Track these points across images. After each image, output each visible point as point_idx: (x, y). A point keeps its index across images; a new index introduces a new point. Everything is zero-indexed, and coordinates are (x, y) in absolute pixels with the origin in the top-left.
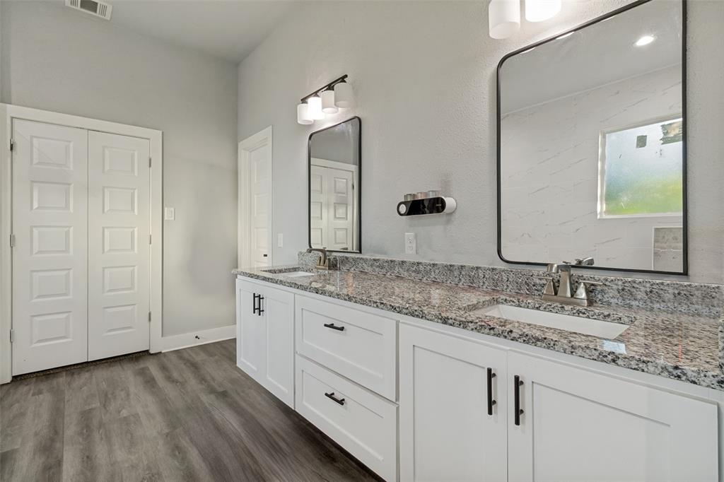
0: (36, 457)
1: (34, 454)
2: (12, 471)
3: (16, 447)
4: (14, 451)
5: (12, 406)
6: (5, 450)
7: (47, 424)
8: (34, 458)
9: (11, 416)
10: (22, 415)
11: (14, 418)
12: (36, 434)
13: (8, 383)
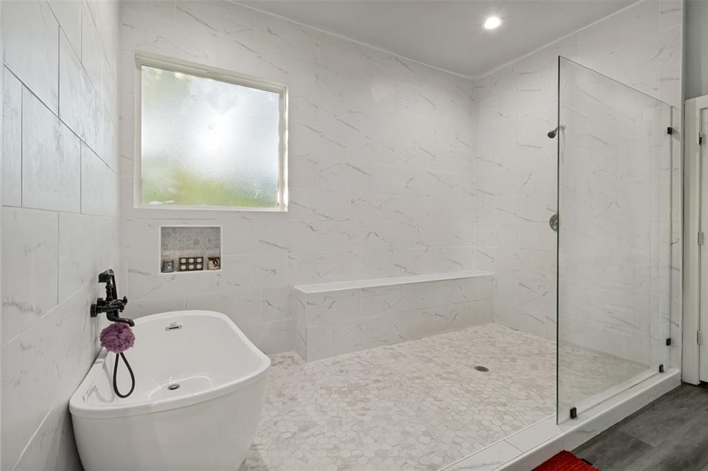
0: (660, 466)
1: (660, 463)
2: (633, 461)
3: (653, 445)
4: (648, 447)
5: (682, 407)
6: (644, 440)
7: (697, 446)
8: (657, 467)
9: (673, 415)
10: (682, 421)
11: (674, 419)
12: (678, 448)
13: (694, 385)
